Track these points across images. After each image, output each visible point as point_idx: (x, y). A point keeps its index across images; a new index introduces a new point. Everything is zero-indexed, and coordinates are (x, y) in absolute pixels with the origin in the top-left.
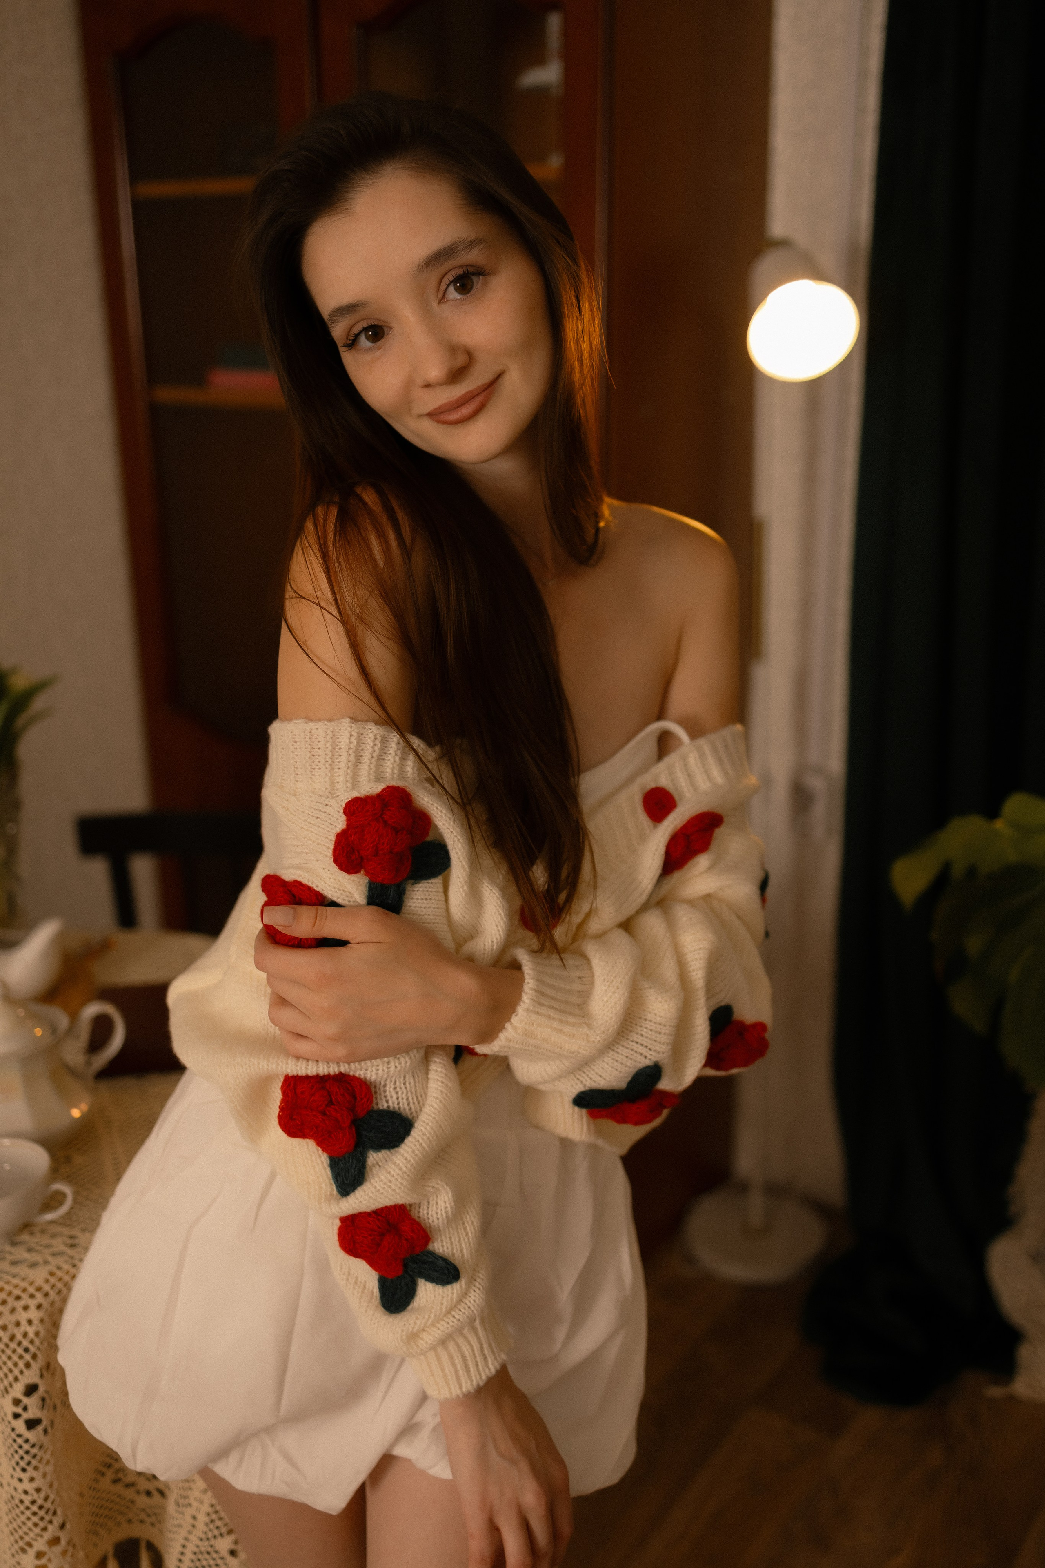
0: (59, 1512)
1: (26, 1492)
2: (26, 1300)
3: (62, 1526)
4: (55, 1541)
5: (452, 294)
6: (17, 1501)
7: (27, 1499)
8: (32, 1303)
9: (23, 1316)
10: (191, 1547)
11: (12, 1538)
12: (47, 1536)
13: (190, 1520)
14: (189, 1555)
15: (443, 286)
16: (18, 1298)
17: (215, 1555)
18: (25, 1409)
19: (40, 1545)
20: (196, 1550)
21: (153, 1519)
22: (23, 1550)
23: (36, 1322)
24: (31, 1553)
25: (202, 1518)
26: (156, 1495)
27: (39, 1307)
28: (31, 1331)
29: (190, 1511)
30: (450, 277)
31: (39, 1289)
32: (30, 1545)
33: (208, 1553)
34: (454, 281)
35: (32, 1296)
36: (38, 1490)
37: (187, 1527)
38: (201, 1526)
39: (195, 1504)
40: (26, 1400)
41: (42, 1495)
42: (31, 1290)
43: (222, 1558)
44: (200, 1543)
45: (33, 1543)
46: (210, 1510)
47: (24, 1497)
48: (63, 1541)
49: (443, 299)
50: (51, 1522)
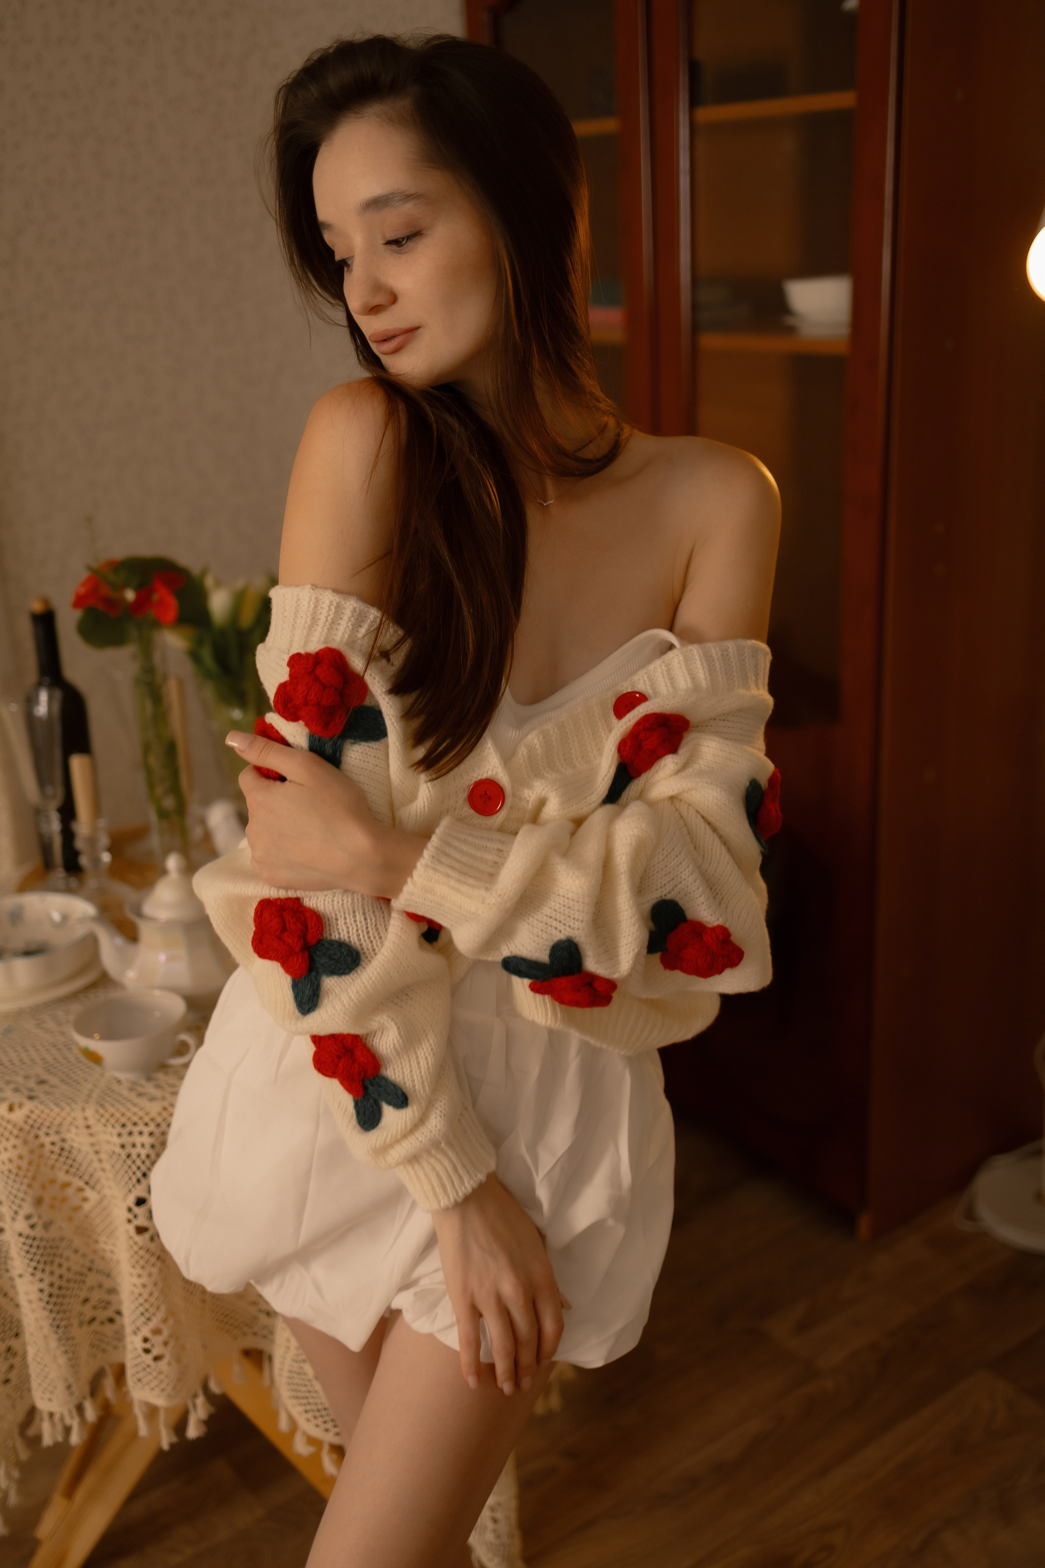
0: (162, 1307)
2: (141, 1127)
3: (165, 1321)
4: (157, 1332)
8: (146, 1130)
9: (138, 1140)
12: (151, 1326)
16: (135, 1124)
18: (135, 1216)
19: (144, 1333)
21: (270, 1338)
23: (148, 1146)
27: (151, 1134)
28: (143, 1153)
31: (153, 1120)
32: (140, 1331)
35: (146, 1124)
36: (144, 1286)
40: (137, 1210)
41: (148, 1290)
42: (146, 1119)
48: (165, 1332)
50: (155, 1314)
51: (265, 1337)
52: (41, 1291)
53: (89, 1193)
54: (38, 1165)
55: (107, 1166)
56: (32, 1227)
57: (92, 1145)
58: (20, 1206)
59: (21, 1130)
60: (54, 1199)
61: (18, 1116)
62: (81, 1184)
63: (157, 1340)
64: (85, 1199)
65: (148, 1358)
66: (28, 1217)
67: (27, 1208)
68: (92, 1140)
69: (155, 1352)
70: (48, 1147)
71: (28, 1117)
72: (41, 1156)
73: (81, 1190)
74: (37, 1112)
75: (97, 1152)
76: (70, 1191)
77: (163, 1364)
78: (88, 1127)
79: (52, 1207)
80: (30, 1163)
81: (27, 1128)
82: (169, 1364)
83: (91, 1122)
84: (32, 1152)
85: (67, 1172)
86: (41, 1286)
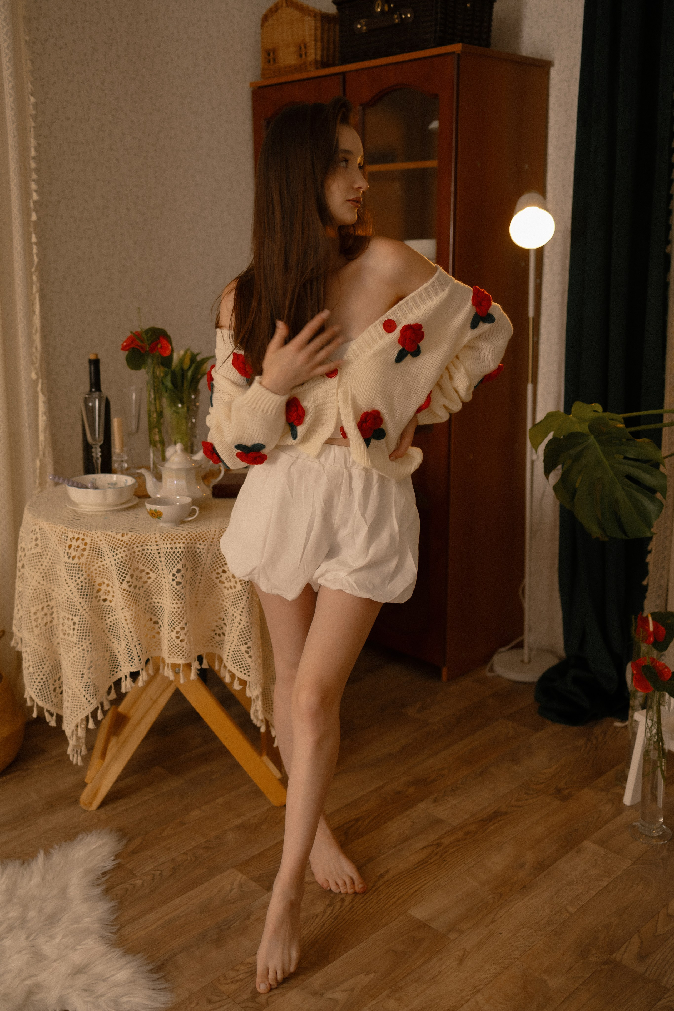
0: (185, 618)
1: (174, 608)
2: (179, 540)
3: (186, 624)
4: (183, 628)
6: (171, 612)
7: (175, 611)
8: (182, 542)
9: (178, 546)
10: (232, 649)
11: (169, 627)
12: (180, 626)
13: (232, 638)
14: (231, 653)
16: (177, 539)
17: (240, 652)
18: (176, 578)
19: (178, 629)
20: (234, 650)
21: (220, 646)
22: (172, 631)
23: (182, 548)
24: (175, 631)
25: (236, 637)
26: (222, 635)
27: (184, 543)
28: (180, 551)
29: (232, 635)
31: (184, 537)
32: (174, 628)
33: (238, 651)
35: (182, 539)
36: (178, 608)
37: (231, 641)
38: (236, 640)
39: (234, 632)
40: (177, 575)
41: (180, 610)
42: (182, 537)
43: (242, 653)
44: (235, 647)
45: (176, 628)
46: (239, 634)
47: (174, 610)
48: (186, 630)
50: (182, 621)
51: (217, 647)
52: (132, 615)
53: (152, 575)
54: (132, 560)
55: (163, 559)
56: (130, 586)
57: (158, 550)
58: (125, 577)
59: (127, 544)
60: (137, 576)
61: (126, 538)
62: (148, 571)
63: (182, 632)
64: (149, 578)
65: (178, 641)
66: (128, 582)
67: (128, 578)
68: (157, 547)
69: (181, 638)
70: (137, 553)
71: (130, 538)
72: (134, 557)
73: (148, 573)
74: (135, 536)
75: (159, 553)
76: (144, 574)
77: (184, 644)
78: (156, 542)
79: (137, 579)
80: (130, 559)
81: (130, 543)
82: (186, 643)
83: (158, 539)
84: (131, 554)
85: (143, 565)
86: (132, 613)
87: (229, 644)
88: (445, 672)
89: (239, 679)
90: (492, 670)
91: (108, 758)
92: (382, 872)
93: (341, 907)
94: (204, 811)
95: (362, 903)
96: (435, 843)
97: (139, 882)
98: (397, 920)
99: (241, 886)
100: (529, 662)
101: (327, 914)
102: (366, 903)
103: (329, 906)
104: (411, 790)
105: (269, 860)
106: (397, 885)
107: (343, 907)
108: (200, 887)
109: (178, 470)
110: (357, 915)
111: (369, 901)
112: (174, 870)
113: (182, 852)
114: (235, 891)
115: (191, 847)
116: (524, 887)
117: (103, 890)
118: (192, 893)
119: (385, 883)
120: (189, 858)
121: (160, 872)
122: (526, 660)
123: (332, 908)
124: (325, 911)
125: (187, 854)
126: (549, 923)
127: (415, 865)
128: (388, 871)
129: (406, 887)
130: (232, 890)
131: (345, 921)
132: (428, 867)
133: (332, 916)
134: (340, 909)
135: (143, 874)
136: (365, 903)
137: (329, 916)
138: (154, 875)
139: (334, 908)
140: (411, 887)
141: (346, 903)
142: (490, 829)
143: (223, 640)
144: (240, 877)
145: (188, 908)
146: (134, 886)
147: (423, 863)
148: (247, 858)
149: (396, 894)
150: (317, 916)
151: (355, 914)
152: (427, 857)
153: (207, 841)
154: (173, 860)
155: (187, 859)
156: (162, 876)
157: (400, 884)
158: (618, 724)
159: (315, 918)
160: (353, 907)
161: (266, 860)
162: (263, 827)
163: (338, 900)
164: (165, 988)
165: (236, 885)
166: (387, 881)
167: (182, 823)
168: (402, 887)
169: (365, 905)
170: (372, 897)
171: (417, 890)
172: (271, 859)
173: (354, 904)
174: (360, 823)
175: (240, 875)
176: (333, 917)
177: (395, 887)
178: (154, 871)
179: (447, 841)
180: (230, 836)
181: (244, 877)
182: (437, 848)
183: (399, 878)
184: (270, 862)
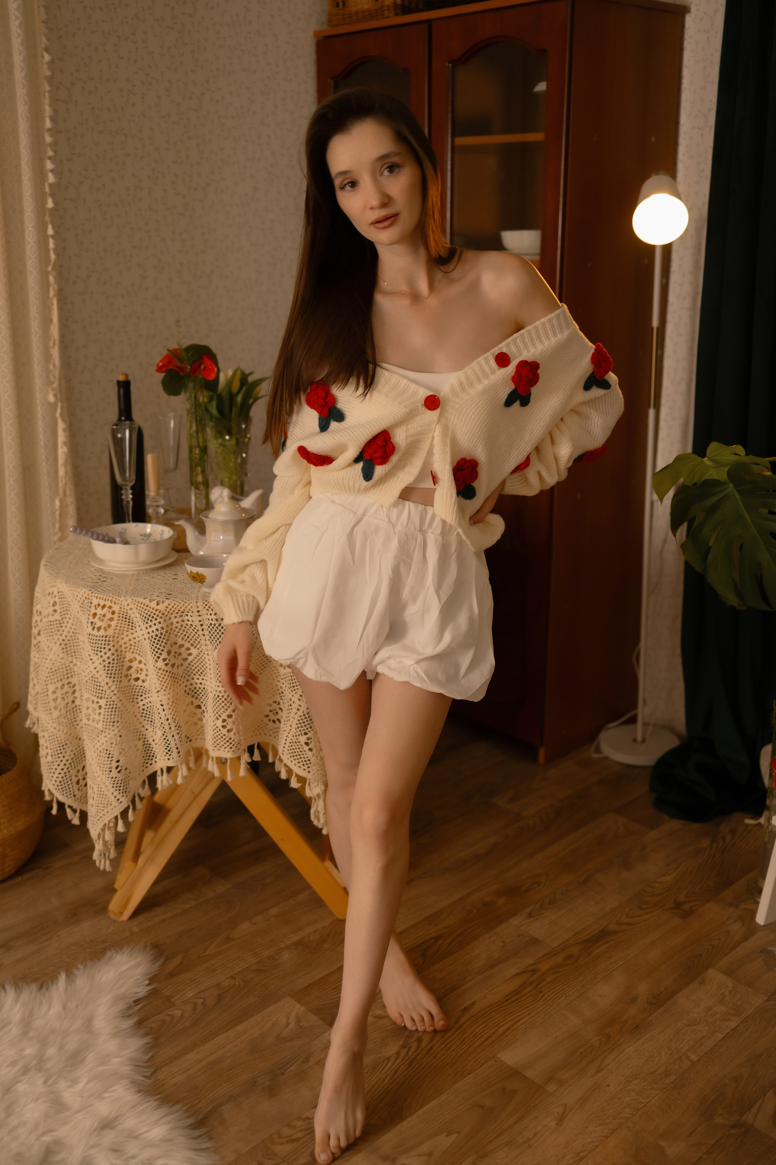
0: (233, 704)
1: (220, 692)
3: (234, 711)
4: (230, 716)
5: (386, 173)
6: (216, 696)
7: (220, 695)
10: (289, 740)
11: (214, 714)
12: (227, 713)
13: (289, 727)
14: (288, 744)
15: (383, 169)
17: (298, 744)
19: (224, 716)
20: (291, 741)
21: (275, 735)
22: (218, 719)
24: (221, 719)
25: (294, 726)
26: (277, 722)
29: (289, 723)
30: (386, 166)
32: (220, 716)
33: (296, 742)
34: (387, 168)
37: (288, 731)
38: (293, 730)
39: (292, 719)
43: (302, 745)
44: (293, 738)
45: (222, 715)
46: (298, 722)
47: (219, 694)
48: (234, 717)
49: (382, 175)
50: (229, 707)
51: (271, 735)
52: (169, 699)
53: (193, 651)
54: (170, 634)
55: (206, 632)
56: (166, 665)
57: (200, 621)
58: (161, 654)
59: (163, 614)
60: (176, 653)
61: (161, 607)
62: (189, 645)
63: (229, 721)
64: (190, 654)
65: (224, 731)
66: (164, 660)
67: (164, 655)
68: (200, 618)
69: (228, 727)
70: (175, 625)
71: (167, 607)
72: (171, 629)
73: (188, 649)
74: (172, 604)
75: (202, 625)
76: (183, 649)
77: (231, 735)
78: (198, 612)
79: (175, 656)
80: (166, 632)
81: (166, 613)
82: (235, 734)
83: (200, 608)
84: (167, 626)
85: (183, 639)
86: (169, 696)
87: (286, 733)
88: (542, 753)
89: (297, 775)
90: (598, 750)
91: (141, 860)
92: (466, 1005)
93: (418, 1048)
94: (255, 924)
95: (443, 1043)
96: (530, 969)
97: (178, 1013)
98: (484, 1067)
99: (298, 1020)
100: (644, 741)
101: (401, 1057)
102: (448, 1044)
103: (403, 1047)
104: (501, 901)
105: (332, 988)
106: (485, 1022)
107: (420, 1049)
108: (250, 1019)
109: (225, 522)
110: (436, 1059)
111: (451, 1041)
112: (220, 998)
113: (229, 976)
114: (292, 1025)
115: (240, 970)
116: (637, 1027)
117: (135, 1023)
118: (240, 1027)
119: (470, 1019)
120: (237, 983)
121: (202, 1000)
122: (639, 738)
123: (407, 1049)
124: (398, 1053)
125: (235, 978)
126: (666, 1074)
127: (506, 997)
128: (473, 1004)
129: (496, 1024)
130: (288, 1025)
131: (422, 1066)
132: (522, 999)
133: (407, 1060)
134: (416, 1050)
135: (182, 1002)
136: (445, 1044)
137: (403, 1059)
138: (196, 1004)
139: (409, 1050)
140: (501, 1024)
141: (423, 1044)
142: (595, 952)
143: (279, 728)
144: (298, 1008)
145: (236, 1046)
146: (172, 1017)
147: (516, 995)
148: (306, 985)
149: (483, 1033)
150: (389, 1059)
151: (435, 1057)
152: (520, 987)
153: (259, 962)
154: (218, 985)
155: (235, 985)
156: (205, 1006)
157: (488, 1020)
158: (749, 821)
159: (386, 1062)
160: (431, 1048)
161: (329, 988)
162: (325, 946)
163: (414, 1039)
164: (208, 1148)
165: (292, 1019)
166: (474, 1016)
167: (229, 939)
168: (491, 1024)
169: (446, 1046)
170: (454, 1036)
171: (508, 1029)
172: (334, 986)
173: (433, 1045)
174: (441, 942)
175: (298, 1006)
176: (408, 1062)
177: (481, 1024)
178: (196, 998)
179: (544, 967)
180: (286, 957)
181: (303, 1008)
182: (532, 976)
183: (486, 1013)
184: (333, 989)
